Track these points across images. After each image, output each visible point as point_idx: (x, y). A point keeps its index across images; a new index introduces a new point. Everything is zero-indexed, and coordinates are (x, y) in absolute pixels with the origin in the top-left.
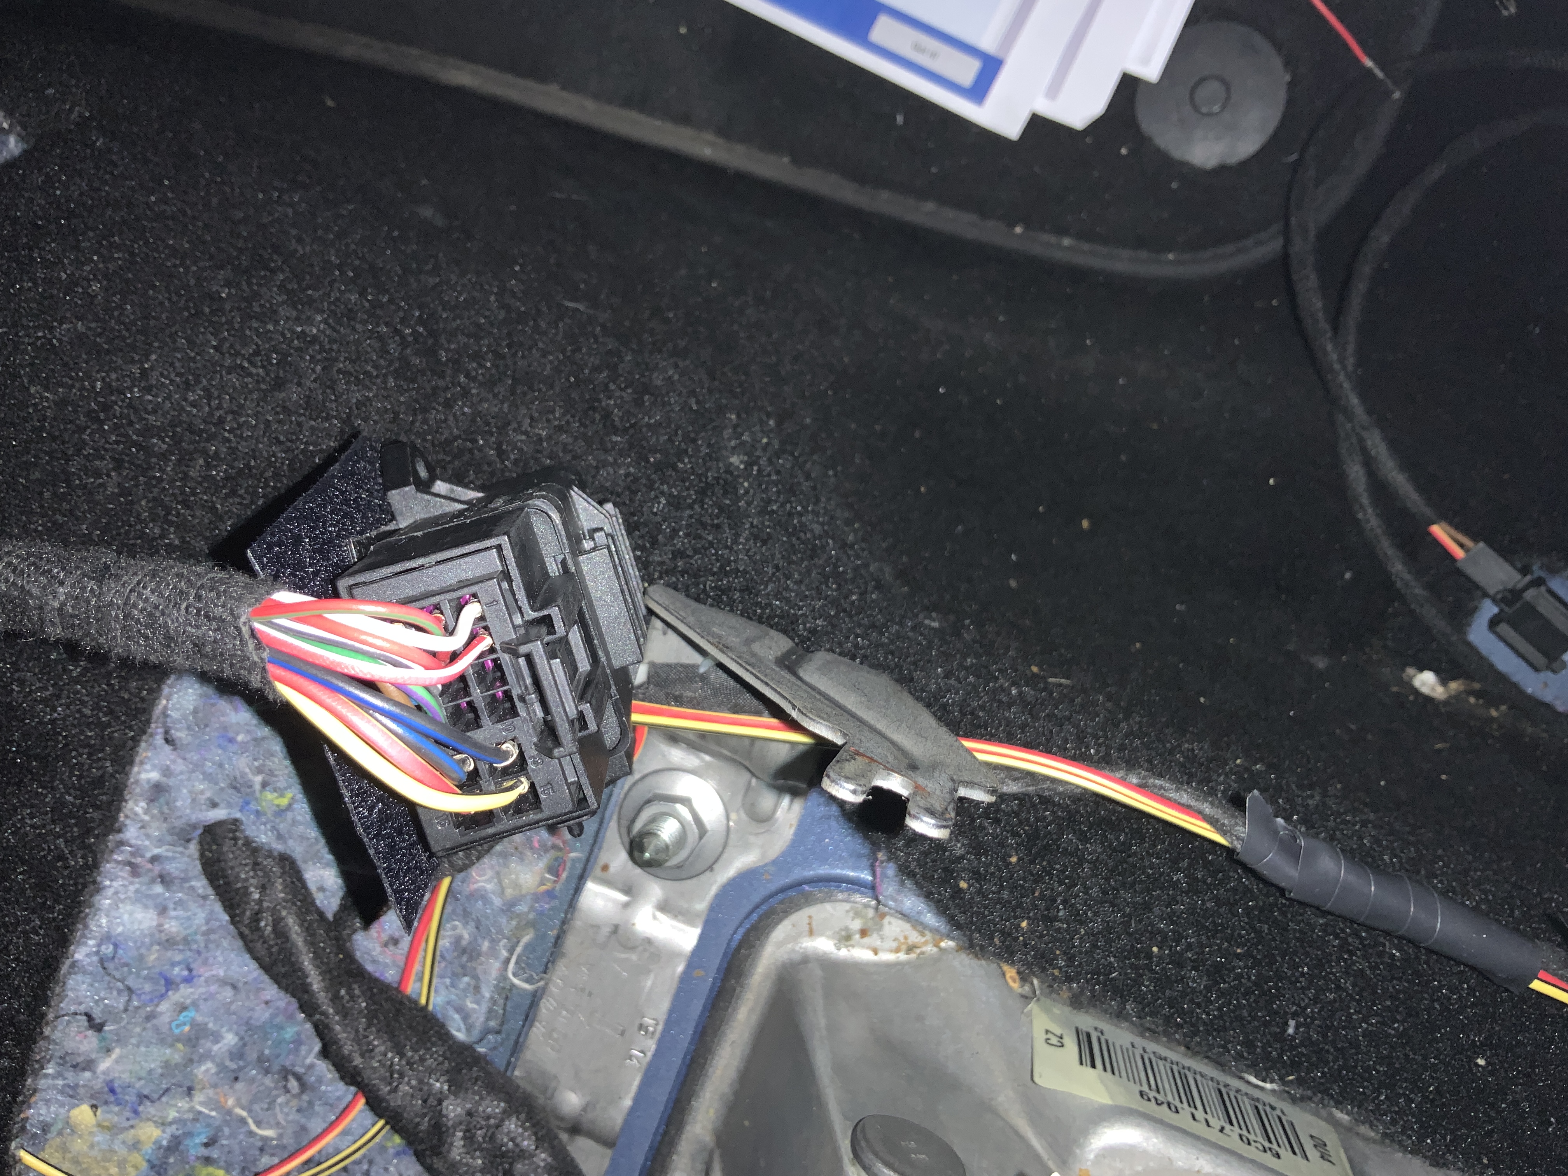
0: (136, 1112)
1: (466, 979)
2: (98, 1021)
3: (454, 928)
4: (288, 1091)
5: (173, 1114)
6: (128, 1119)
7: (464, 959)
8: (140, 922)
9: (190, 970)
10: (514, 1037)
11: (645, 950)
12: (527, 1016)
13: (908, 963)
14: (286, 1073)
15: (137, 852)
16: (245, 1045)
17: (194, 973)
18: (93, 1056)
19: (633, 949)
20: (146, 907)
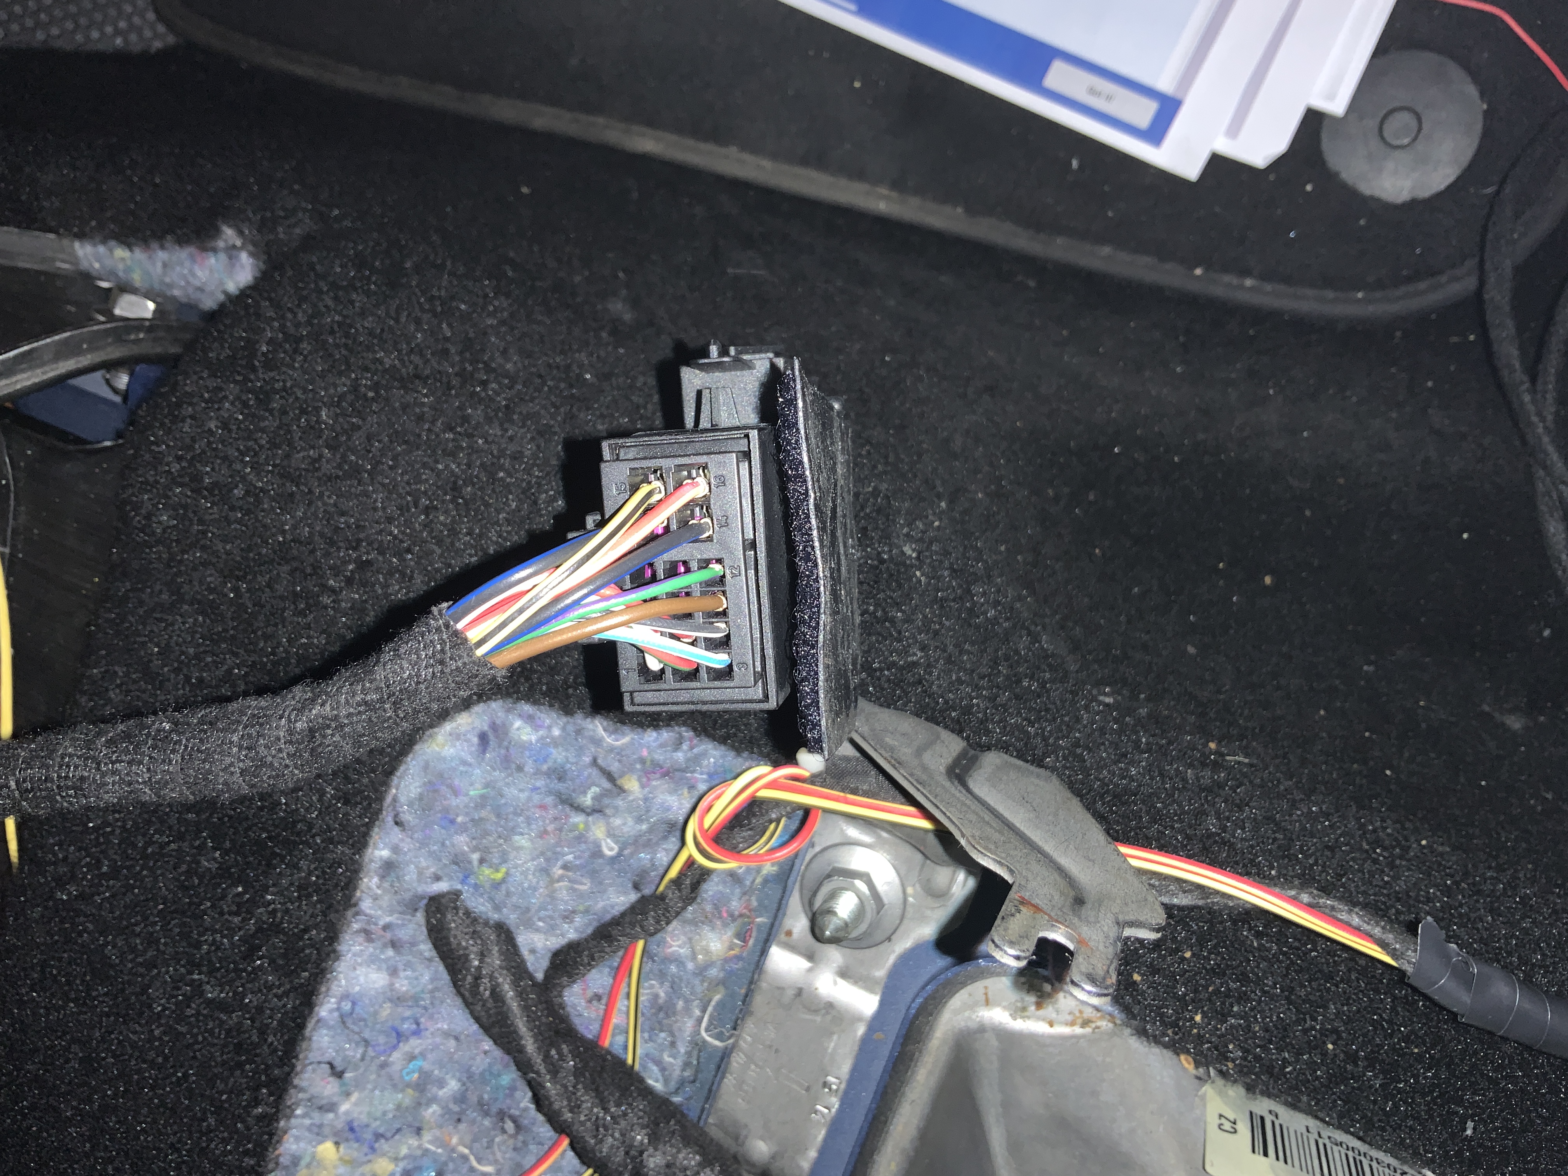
0: (373, 1149)
1: (663, 1035)
2: (339, 1069)
3: (652, 987)
4: (504, 1131)
5: (404, 1151)
6: (366, 1155)
7: (661, 1015)
8: (374, 982)
9: (418, 1024)
10: (707, 1087)
11: (827, 1013)
12: (719, 1067)
13: (1083, 1036)
14: (502, 1115)
15: (370, 920)
16: (467, 1090)
17: (422, 1026)
18: (335, 1099)
19: (816, 1011)
20: (379, 969)
